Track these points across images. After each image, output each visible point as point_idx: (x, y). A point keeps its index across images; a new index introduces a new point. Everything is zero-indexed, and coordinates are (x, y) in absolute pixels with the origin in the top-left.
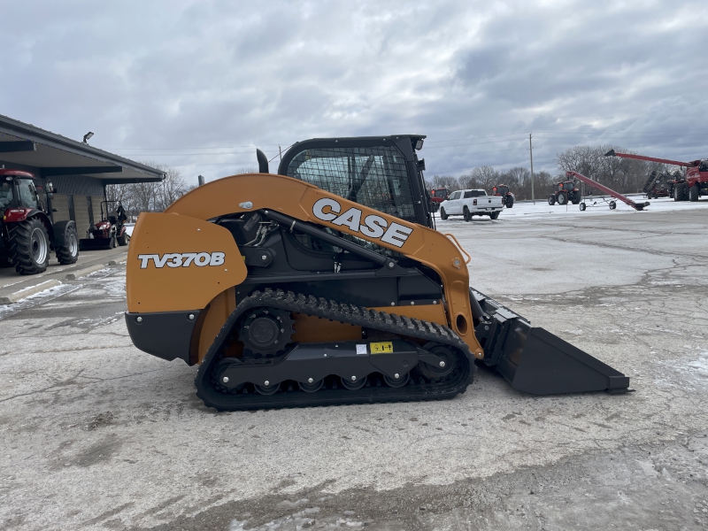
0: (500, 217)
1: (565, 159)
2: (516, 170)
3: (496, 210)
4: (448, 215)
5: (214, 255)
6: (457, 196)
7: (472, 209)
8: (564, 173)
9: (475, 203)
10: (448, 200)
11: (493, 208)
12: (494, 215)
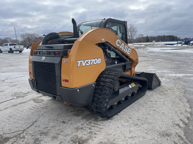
0: (23, 52)
1: (22, 36)
2: (7, 38)
3: (22, 50)
4: (3, 51)
5: (99, 59)
6: (7, 45)
7: (13, 49)
8: (23, 40)
9: (15, 47)
10: (2, 46)
11: (21, 49)
12: (21, 52)
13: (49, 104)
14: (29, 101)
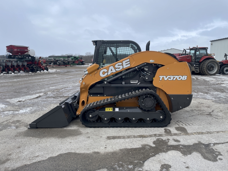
13: (174, 123)
14: (192, 134)
